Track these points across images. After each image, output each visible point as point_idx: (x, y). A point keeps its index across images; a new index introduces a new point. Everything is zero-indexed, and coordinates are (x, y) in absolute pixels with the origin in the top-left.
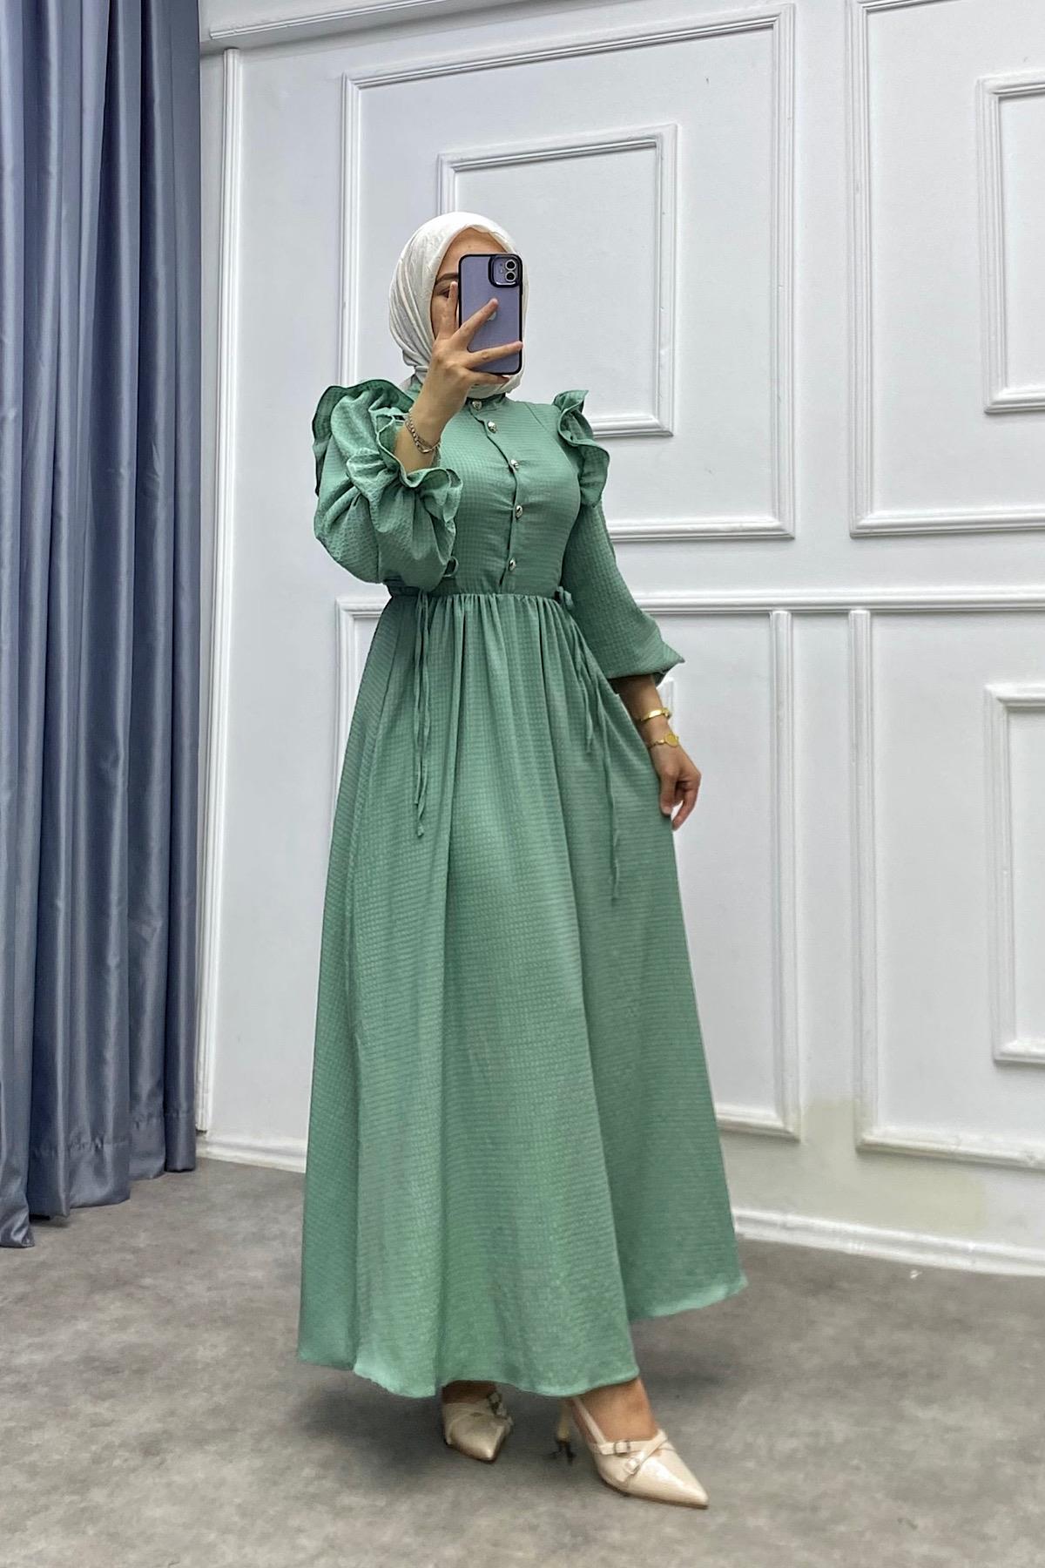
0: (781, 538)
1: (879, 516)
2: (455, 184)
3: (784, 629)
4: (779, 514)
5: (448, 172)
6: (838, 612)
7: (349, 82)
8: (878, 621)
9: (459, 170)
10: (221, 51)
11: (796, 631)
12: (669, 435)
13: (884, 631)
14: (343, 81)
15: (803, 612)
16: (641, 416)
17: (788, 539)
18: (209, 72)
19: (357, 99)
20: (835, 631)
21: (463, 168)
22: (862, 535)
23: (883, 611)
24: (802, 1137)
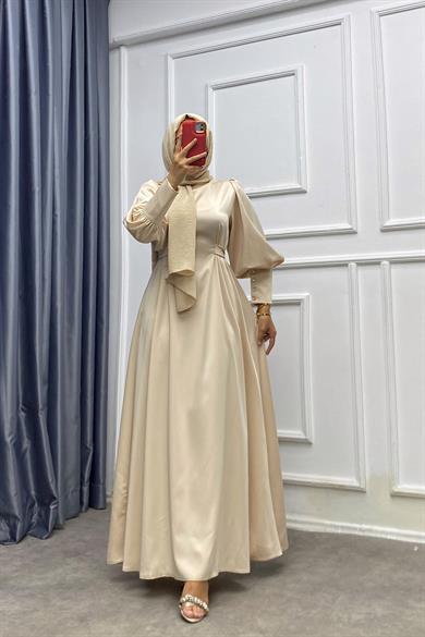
0: (351, 232)
1: (392, 222)
2: (213, 95)
3: (354, 271)
4: (351, 224)
5: (210, 90)
6: (376, 263)
7: (170, 58)
8: (393, 266)
9: (214, 89)
10: (118, 46)
11: (360, 272)
12: (305, 192)
13: (396, 270)
14: (166, 56)
15: (361, 264)
16: (294, 185)
17: (355, 233)
18: (113, 56)
19: (172, 63)
20: (374, 271)
21: (217, 88)
22: (385, 230)
23: (394, 262)
24: (367, 490)
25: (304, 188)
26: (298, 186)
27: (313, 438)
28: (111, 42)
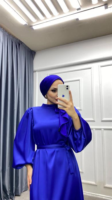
0: (94, 121)
1: (104, 119)
4: (93, 118)
6: (100, 129)
8: (104, 130)
10: (35, 71)
11: (96, 131)
13: (105, 132)
14: (47, 74)
15: (96, 129)
17: (95, 121)
18: (34, 73)
20: (100, 131)
22: (103, 121)
23: (105, 129)
24: (98, 185)
25: (81, 109)
26: (80, 108)
27: (84, 172)
28: (34, 70)
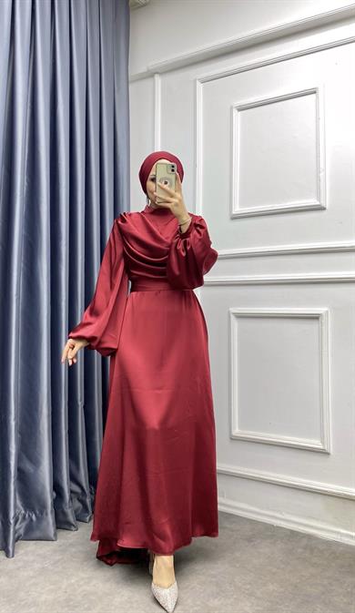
2: (237, 116)
5: (235, 111)
7: (198, 83)
9: (239, 110)
10: (152, 75)
12: (324, 209)
14: (195, 81)
16: (313, 202)
19: (200, 86)
21: (241, 109)
25: (323, 205)
26: (318, 203)
27: (331, 452)
